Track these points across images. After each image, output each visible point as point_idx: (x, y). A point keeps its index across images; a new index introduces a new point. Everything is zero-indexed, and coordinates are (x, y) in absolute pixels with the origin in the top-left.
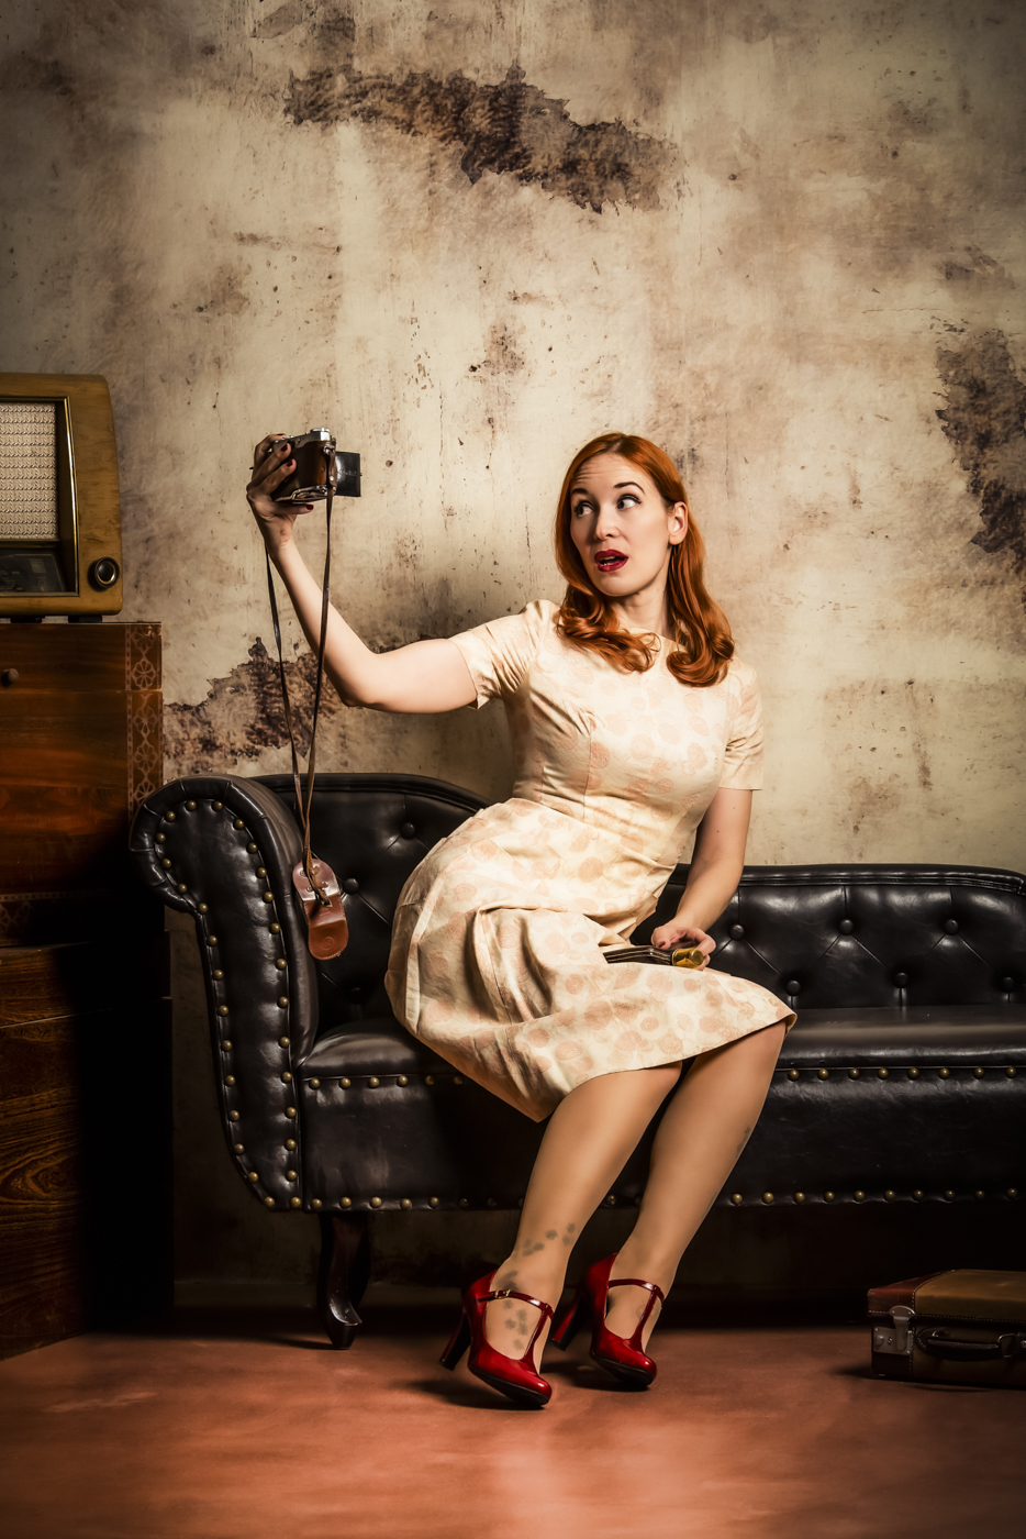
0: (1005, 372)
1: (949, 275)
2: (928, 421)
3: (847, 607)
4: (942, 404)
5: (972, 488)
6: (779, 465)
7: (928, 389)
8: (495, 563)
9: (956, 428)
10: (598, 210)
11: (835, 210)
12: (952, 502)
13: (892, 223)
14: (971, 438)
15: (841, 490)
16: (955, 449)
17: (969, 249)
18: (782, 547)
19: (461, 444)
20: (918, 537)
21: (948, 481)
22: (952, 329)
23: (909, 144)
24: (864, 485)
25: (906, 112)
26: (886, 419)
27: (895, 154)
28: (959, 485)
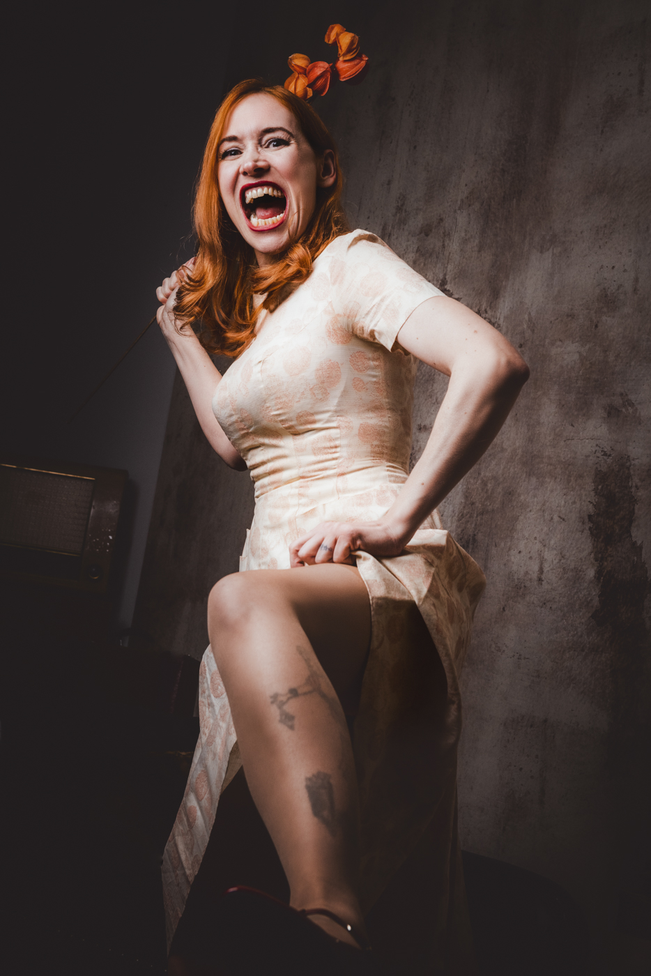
1: (609, 414)
2: (583, 523)
5: (597, 575)
6: (510, 550)
11: (562, 367)
12: (586, 584)
13: (588, 376)
14: (602, 537)
16: (593, 545)
17: (622, 394)
20: (566, 609)
21: (586, 569)
22: (605, 454)
23: (604, 318)
24: (546, 567)
25: (606, 296)
28: (591, 573)
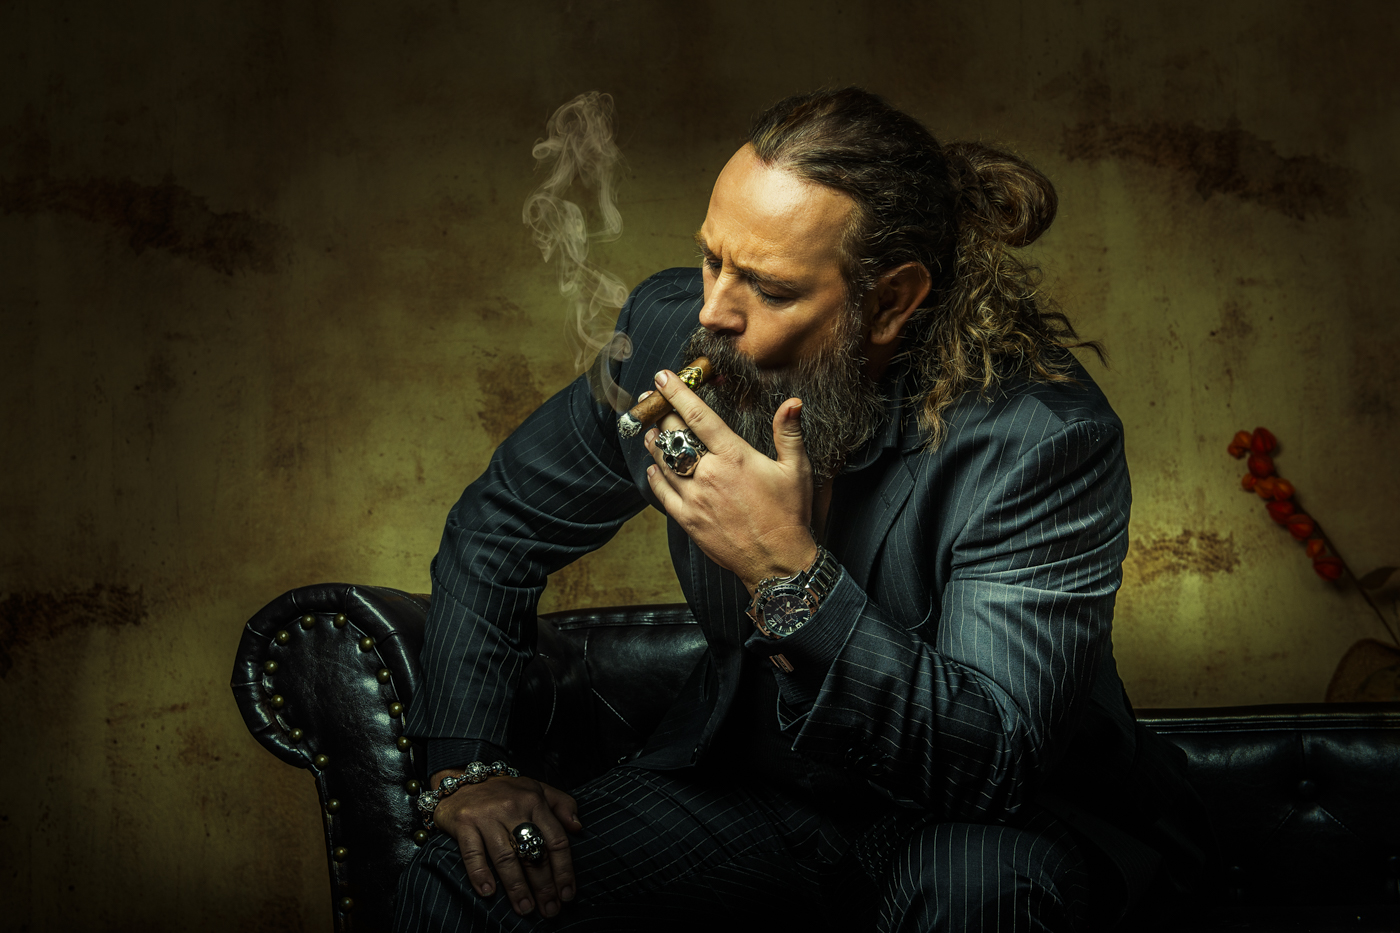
0: (527, 384)
3: (415, 555)
4: (481, 408)
7: (472, 397)
8: (153, 529)
9: (492, 424)
10: (230, 273)
15: (409, 469)
18: (366, 512)
19: (128, 442)
26: (442, 419)
27: (445, 233)
